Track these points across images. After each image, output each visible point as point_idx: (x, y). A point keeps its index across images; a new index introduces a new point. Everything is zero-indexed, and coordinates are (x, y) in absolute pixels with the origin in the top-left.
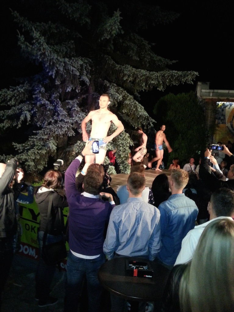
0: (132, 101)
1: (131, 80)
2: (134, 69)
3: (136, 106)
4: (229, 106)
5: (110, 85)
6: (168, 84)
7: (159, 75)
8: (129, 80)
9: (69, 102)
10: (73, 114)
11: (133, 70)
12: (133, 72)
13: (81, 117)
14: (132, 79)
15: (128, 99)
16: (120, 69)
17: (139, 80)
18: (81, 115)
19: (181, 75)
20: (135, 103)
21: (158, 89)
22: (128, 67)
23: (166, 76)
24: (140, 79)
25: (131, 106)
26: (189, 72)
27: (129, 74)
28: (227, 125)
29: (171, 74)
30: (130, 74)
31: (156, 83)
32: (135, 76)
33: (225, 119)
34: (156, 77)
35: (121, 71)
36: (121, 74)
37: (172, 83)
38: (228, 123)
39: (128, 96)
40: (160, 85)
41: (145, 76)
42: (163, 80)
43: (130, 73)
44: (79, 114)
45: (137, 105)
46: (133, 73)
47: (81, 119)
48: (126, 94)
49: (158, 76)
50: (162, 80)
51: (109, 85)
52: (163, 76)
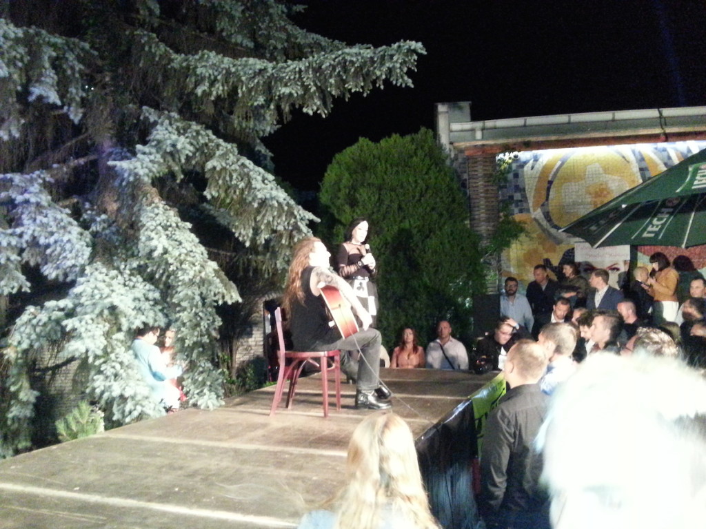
0: (232, 158)
1: (220, 92)
2: (226, 60)
3: (248, 175)
4: (531, 162)
5: (159, 118)
6: (333, 93)
7: (303, 68)
8: (214, 93)
9: (11, 180)
10: (24, 216)
11: (222, 62)
12: (226, 68)
13: (52, 223)
14: (221, 88)
15: (218, 153)
16: (184, 64)
17: (244, 89)
18: (51, 219)
19: (372, 58)
20: (243, 165)
21: (305, 110)
22: (209, 57)
23: (327, 68)
24: (247, 87)
25: (231, 177)
26: (395, 46)
27: (212, 77)
28: (533, 216)
29: (340, 58)
30: (216, 77)
31: (295, 95)
32: (231, 81)
33: (525, 198)
34: (297, 76)
35: (187, 71)
36: (188, 80)
37: (346, 86)
38: (534, 210)
39: (218, 146)
40: (312, 97)
41: (263, 77)
42: (320, 81)
43: (216, 73)
44: (46, 216)
45: (251, 170)
46: (224, 72)
47: (49, 229)
48: (211, 141)
49: (300, 70)
50: (314, 81)
51: (156, 119)
52: (318, 70)
